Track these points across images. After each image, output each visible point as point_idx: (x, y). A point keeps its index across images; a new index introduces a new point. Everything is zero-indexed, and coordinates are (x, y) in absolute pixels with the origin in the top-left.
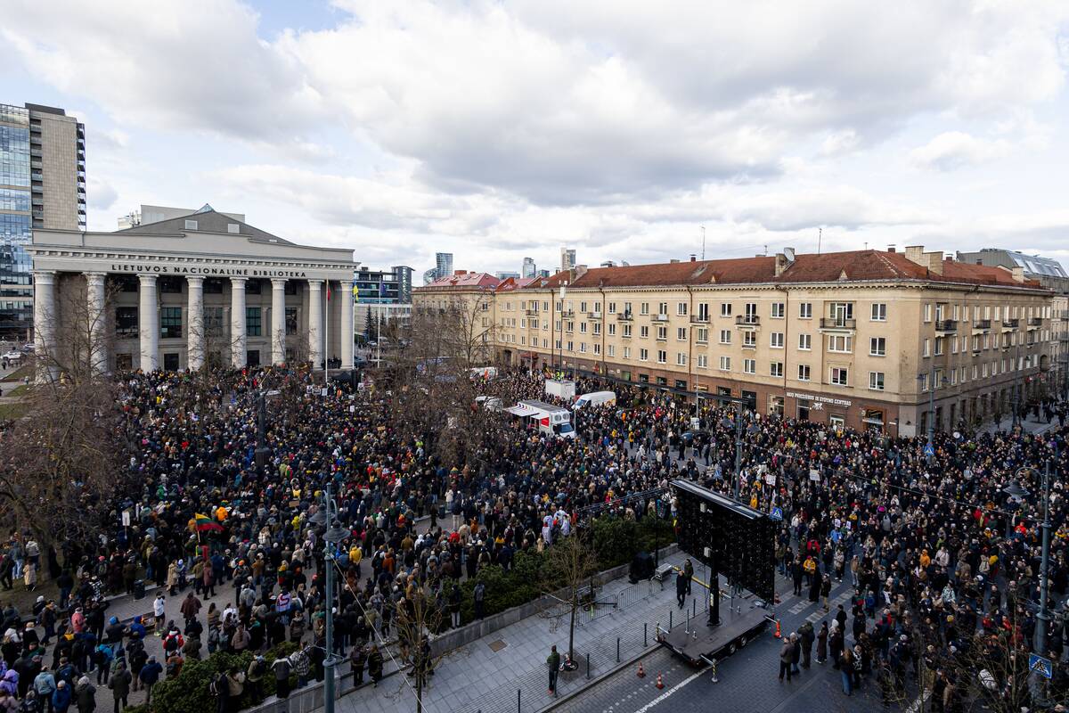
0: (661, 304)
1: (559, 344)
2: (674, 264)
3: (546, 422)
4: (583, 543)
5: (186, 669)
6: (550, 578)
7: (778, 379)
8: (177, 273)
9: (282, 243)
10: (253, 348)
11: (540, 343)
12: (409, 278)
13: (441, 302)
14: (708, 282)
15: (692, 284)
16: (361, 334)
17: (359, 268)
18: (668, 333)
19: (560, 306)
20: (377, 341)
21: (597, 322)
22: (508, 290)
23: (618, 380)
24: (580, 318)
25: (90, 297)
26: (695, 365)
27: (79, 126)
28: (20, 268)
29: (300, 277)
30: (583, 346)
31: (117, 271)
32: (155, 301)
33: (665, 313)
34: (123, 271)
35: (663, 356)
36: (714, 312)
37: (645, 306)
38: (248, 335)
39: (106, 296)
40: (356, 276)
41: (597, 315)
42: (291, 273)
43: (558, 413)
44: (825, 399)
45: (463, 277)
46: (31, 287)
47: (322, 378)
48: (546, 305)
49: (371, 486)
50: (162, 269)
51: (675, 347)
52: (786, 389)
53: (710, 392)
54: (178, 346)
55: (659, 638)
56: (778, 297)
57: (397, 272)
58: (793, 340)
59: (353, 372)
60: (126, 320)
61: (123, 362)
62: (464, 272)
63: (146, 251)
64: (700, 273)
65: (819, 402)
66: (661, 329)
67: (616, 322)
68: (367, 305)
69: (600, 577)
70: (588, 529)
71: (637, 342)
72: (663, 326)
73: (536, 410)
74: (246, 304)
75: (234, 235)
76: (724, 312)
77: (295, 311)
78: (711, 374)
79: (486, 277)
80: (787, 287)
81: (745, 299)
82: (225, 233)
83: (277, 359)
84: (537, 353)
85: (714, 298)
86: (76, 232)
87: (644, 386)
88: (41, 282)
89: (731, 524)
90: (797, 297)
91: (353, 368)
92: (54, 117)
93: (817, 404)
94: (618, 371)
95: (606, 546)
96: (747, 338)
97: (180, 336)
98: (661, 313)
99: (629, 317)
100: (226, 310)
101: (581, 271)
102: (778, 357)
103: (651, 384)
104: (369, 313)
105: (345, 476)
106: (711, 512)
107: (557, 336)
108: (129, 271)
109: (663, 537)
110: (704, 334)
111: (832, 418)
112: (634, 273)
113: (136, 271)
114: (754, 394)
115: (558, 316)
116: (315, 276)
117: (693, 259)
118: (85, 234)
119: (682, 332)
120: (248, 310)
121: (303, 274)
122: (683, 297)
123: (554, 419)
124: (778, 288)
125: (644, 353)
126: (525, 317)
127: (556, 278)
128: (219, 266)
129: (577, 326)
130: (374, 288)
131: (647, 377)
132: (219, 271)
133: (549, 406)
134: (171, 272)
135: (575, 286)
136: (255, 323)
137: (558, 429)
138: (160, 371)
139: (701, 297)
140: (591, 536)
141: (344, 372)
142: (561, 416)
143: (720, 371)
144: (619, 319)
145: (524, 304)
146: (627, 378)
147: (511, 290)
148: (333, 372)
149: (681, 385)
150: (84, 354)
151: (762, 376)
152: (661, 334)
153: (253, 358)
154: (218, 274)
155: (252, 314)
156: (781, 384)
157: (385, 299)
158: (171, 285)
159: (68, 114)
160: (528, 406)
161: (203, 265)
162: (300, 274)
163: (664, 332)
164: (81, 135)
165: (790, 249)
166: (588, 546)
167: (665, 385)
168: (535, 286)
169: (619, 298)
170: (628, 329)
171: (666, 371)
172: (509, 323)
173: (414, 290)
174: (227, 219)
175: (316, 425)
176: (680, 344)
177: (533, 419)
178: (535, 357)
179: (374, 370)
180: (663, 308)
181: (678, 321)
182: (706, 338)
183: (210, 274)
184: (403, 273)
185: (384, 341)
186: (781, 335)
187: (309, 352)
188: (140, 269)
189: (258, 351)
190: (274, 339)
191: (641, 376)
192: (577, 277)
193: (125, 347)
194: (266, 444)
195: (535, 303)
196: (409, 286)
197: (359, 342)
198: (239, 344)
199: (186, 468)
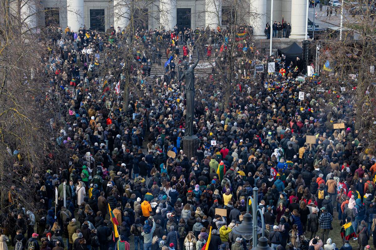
10: (183, 5)
47: (264, 50)
49: (319, 203)
59: (305, 43)
83: (211, 20)
91: (306, 37)
105: (286, 185)
138: (84, 31)
141: (295, 44)
148: (280, 43)
153: (183, 18)
175: (254, 113)
179: (332, 43)
189: (189, 10)
194: (195, 131)
199: (111, 148)
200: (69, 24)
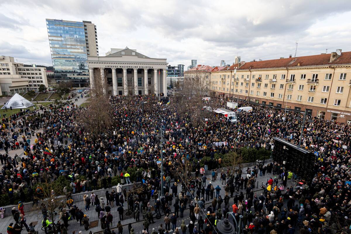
0: (274, 75)
1: (233, 90)
2: (282, 59)
3: (227, 115)
4: (238, 153)
5: (129, 169)
6: (226, 162)
7: (324, 105)
8: (120, 68)
9: (147, 58)
10: (140, 90)
11: (226, 90)
12: (183, 69)
13: (193, 75)
14: (296, 65)
15: (289, 67)
16: (169, 86)
17: (168, 65)
18: (276, 86)
19: (234, 77)
20: (173, 88)
21: (247, 82)
22: (215, 71)
23: (254, 103)
24: (241, 81)
25: (101, 74)
26: (286, 98)
27: (95, 26)
28: (86, 68)
29: (152, 68)
30: (241, 91)
31: (107, 67)
32: (116, 76)
33: (276, 78)
34: (108, 67)
35: (273, 95)
36: (298, 78)
37: (267, 76)
38: (139, 86)
39: (105, 74)
40: (167, 68)
41: (248, 79)
42: (149, 67)
43: (231, 113)
44: (346, 114)
45: (201, 67)
46: (88, 73)
47: (158, 99)
48: (229, 76)
50: (117, 67)
51: (278, 91)
52: (327, 109)
53: (291, 108)
54: (122, 89)
55: (262, 186)
56: (329, 71)
57: (179, 66)
58: (334, 89)
59: (167, 97)
60: (109, 81)
61: (110, 92)
62: (201, 65)
63: (113, 62)
64: (293, 62)
65: (343, 114)
66: (273, 85)
67: (255, 82)
68: (170, 77)
69: (243, 165)
70: (240, 149)
71: (263, 89)
72: (274, 84)
73: (223, 111)
74: (138, 77)
75: (134, 56)
76: (302, 78)
77: (151, 79)
78: (293, 102)
79: (208, 67)
80: (335, 66)
81: (313, 72)
82: (131, 55)
83: (146, 93)
84: (224, 93)
85: (297, 72)
86: (97, 57)
87: (264, 105)
88: (91, 71)
89: (296, 154)
90: (339, 71)
91: (167, 96)
92: (89, 24)
93: (341, 116)
94: (254, 100)
95: (246, 156)
96: (312, 88)
97: (122, 86)
98: (274, 78)
99: (261, 80)
100: (133, 78)
101: (243, 63)
102: (326, 96)
103: (267, 105)
104: (171, 80)
106: (288, 149)
107: (232, 87)
108: (109, 67)
109: (267, 156)
110: (291, 86)
111: (348, 121)
112: (264, 63)
113: (111, 67)
114: (312, 110)
115: (233, 80)
116: (156, 67)
117: (291, 57)
118: (99, 57)
119: (282, 86)
120: (138, 78)
121: (152, 67)
122: (284, 72)
123: (229, 115)
124: (330, 67)
125: (265, 94)
126: (221, 81)
127: (233, 67)
128: (130, 65)
129: (240, 84)
130: (173, 72)
131: (265, 102)
132: (130, 67)
133: (228, 110)
134: (119, 67)
135: (239, 69)
136: (140, 82)
137: (231, 118)
139: (292, 72)
140: (241, 152)
141: (164, 97)
142: (232, 114)
143: (297, 101)
144: (256, 81)
145: (221, 76)
146: (257, 102)
147: (216, 71)
148: (161, 97)
149: (279, 106)
150: (101, 89)
151: (317, 103)
152: (273, 86)
153: (140, 92)
154: (130, 68)
155: (139, 80)
156: (325, 106)
157: (176, 75)
158: (119, 71)
159: (92, 23)
160: (221, 110)
161: (126, 65)
162: (151, 67)
163: (274, 86)
164: (95, 29)
165: (340, 50)
166: (239, 155)
167: (272, 105)
168: (225, 69)
169: (257, 73)
170: (259, 85)
171: (273, 100)
172: (215, 83)
173: (184, 72)
174: (132, 51)
176: (281, 90)
177: (222, 114)
178: (224, 94)
179: (173, 97)
180: (275, 76)
181: (280, 81)
182: (292, 88)
183: (128, 68)
184: (181, 67)
185: (175, 88)
186: (328, 87)
187: (154, 91)
188: (112, 67)
190: (145, 87)
191: (263, 102)
192: (241, 66)
193: (110, 88)
195: (225, 76)
196: (183, 71)
197: (168, 88)
198: (136, 88)
200: (114, 94)
